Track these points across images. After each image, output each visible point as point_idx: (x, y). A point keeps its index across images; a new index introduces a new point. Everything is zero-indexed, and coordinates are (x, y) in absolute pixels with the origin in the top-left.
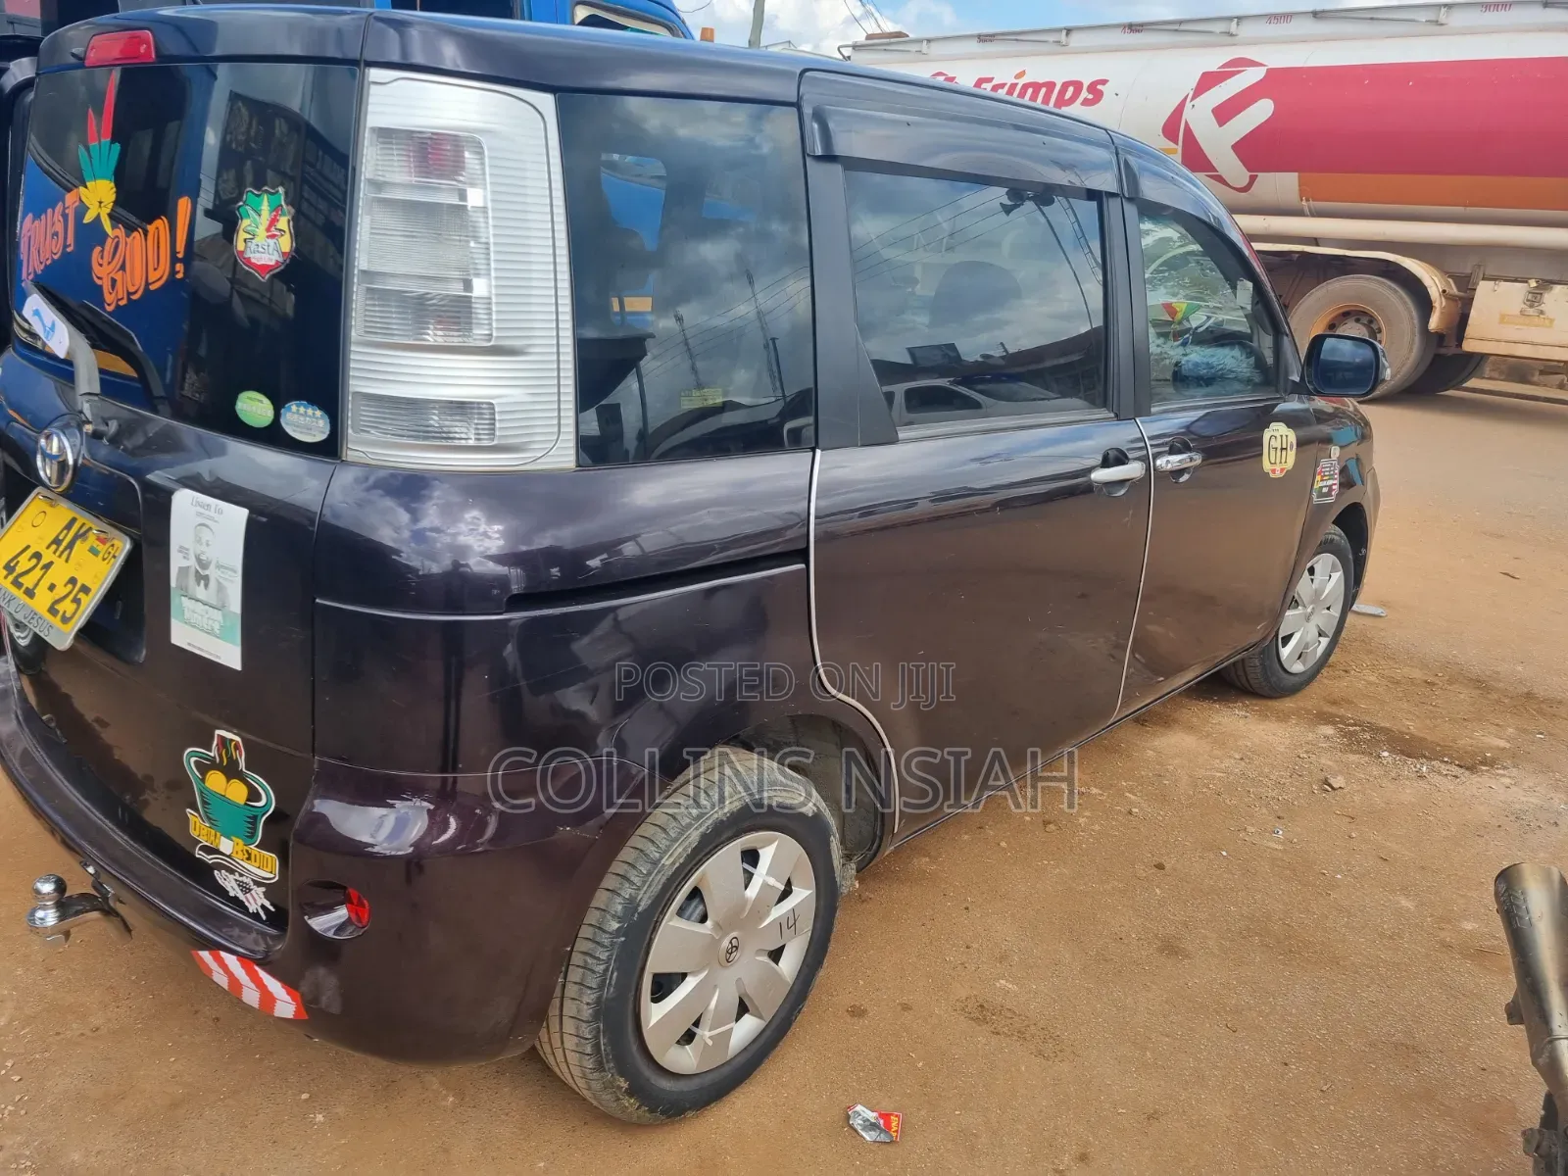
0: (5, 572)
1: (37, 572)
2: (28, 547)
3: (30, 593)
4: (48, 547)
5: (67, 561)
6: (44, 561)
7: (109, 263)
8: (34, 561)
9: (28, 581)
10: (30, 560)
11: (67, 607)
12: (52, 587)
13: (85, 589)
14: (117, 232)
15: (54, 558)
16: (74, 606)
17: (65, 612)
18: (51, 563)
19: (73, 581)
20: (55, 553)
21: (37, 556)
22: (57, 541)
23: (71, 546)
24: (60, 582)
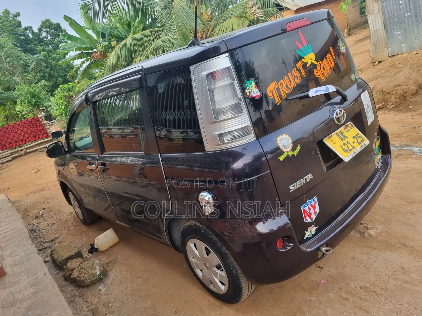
0: (347, 153)
1: (349, 145)
2: (341, 146)
3: (354, 148)
4: (343, 141)
5: (348, 138)
6: (346, 143)
7: (320, 71)
8: (345, 145)
9: (350, 147)
10: (345, 146)
11: (360, 140)
12: (354, 142)
13: (357, 135)
14: (319, 62)
15: (346, 140)
16: (360, 138)
17: (361, 140)
18: (347, 141)
19: (354, 137)
20: (345, 140)
21: (344, 144)
22: (342, 139)
23: (344, 136)
24: (353, 140)
